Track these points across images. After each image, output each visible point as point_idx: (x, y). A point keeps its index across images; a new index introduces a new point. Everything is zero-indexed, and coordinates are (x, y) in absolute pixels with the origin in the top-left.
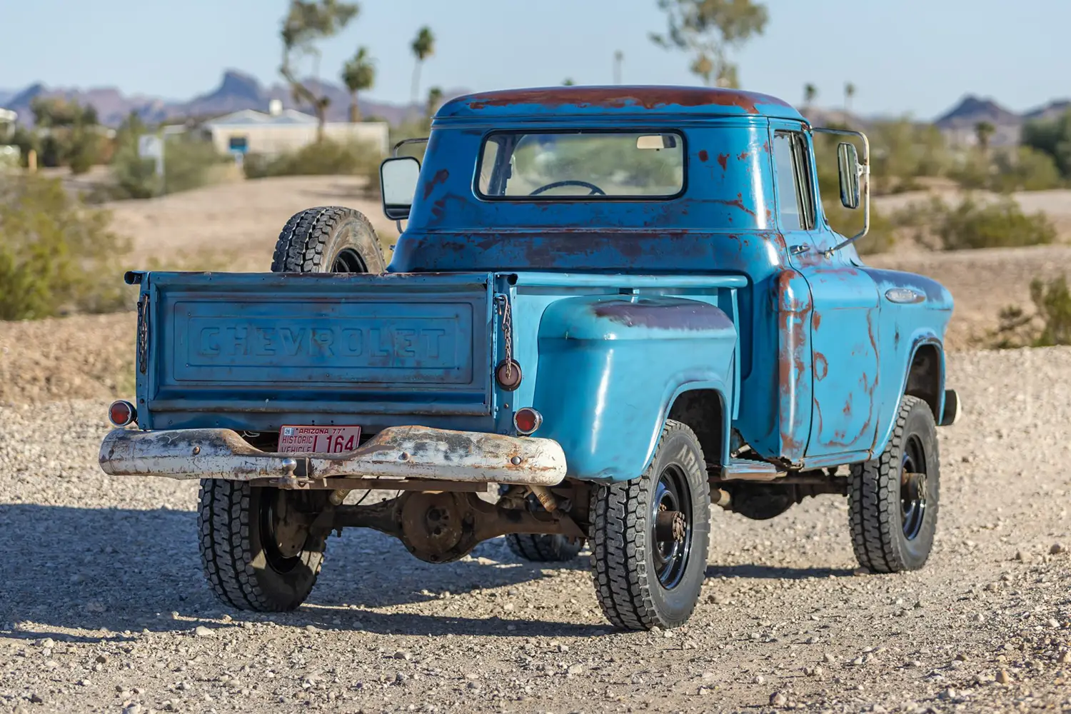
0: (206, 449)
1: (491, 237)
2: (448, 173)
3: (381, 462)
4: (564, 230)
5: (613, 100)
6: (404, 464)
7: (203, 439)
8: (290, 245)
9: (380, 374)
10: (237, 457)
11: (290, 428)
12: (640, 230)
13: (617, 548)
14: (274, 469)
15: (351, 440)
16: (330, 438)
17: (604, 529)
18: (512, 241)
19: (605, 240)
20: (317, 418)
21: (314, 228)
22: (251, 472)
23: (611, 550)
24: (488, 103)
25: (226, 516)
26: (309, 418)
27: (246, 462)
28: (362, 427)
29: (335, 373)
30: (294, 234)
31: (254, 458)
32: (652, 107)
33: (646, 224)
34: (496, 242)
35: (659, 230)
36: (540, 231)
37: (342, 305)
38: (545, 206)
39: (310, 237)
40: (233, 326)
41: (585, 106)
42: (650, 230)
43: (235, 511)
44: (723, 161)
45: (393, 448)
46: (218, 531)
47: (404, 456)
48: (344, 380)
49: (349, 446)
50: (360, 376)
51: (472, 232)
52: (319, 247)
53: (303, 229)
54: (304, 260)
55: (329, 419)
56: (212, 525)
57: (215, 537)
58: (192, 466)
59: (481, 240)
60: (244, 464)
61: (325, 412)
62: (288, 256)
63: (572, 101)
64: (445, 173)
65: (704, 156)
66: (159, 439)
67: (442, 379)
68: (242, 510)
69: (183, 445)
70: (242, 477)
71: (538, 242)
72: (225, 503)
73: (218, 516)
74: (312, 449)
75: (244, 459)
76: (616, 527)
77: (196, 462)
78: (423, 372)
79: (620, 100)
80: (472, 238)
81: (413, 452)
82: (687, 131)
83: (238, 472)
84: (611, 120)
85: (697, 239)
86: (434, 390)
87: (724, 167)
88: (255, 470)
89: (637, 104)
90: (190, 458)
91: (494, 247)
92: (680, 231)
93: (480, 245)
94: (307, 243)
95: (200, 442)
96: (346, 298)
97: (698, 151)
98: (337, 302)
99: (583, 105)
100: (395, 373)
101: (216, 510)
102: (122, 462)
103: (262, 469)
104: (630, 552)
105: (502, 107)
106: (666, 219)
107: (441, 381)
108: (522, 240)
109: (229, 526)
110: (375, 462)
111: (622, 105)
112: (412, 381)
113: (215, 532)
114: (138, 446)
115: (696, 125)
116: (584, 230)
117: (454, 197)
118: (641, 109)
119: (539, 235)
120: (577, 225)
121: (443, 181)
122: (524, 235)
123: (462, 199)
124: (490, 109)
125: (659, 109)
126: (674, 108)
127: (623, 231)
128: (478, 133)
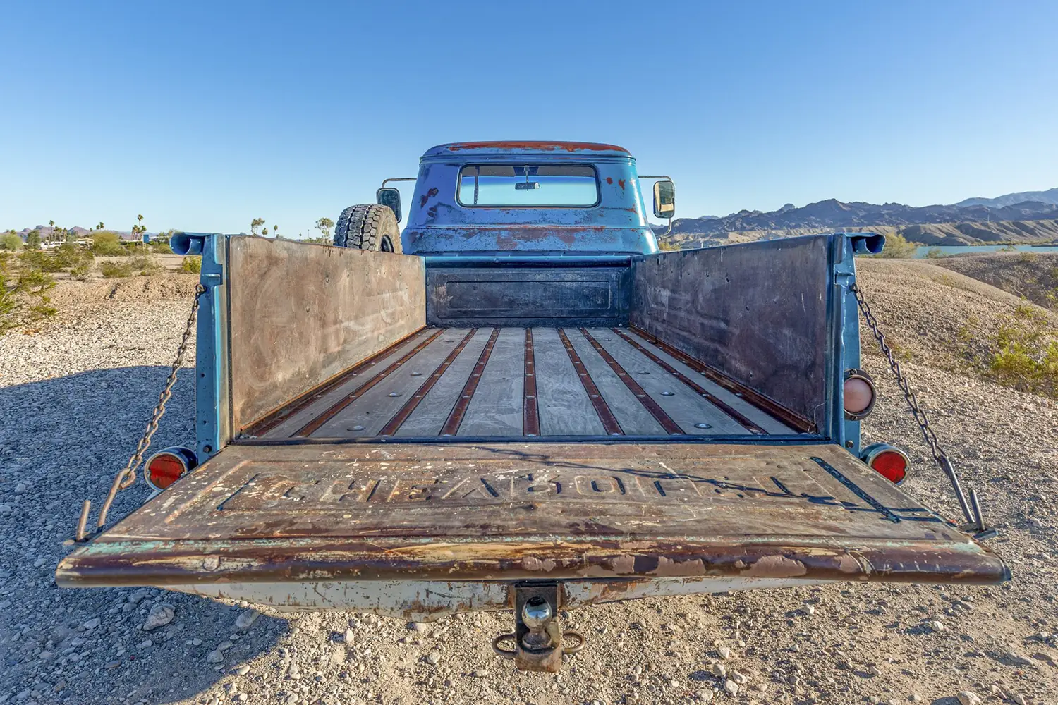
1: (472, 230)
2: (438, 191)
4: (522, 226)
5: (547, 147)
8: (348, 230)
12: (574, 226)
18: (488, 232)
19: (551, 232)
21: (366, 217)
24: (461, 147)
27: (428, 592)
30: (350, 222)
32: (572, 151)
33: (576, 223)
34: (476, 234)
35: (586, 226)
36: (506, 227)
38: (507, 211)
39: (364, 224)
41: (528, 150)
42: (579, 226)
44: (622, 184)
51: (458, 227)
52: (373, 232)
53: (357, 218)
54: (362, 241)
59: (465, 232)
60: (423, 596)
62: (347, 238)
63: (519, 147)
64: (436, 190)
65: (610, 181)
71: (503, 234)
79: (551, 146)
80: (459, 231)
82: (598, 166)
84: (548, 158)
85: (611, 231)
87: (623, 188)
88: (448, 607)
89: (563, 149)
91: (474, 237)
92: (600, 227)
93: (464, 236)
94: (363, 228)
97: (605, 180)
105: (471, 149)
106: (589, 219)
108: (494, 232)
111: (552, 150)
115: (604, 162)
116: (535, 226)
117: (444, 205)
118: (566, 152)
119: (506, 229)
120: (531, 223)
121: (435, 195)
122: (495, 229)
123: (449, 206)
124: (463, 151)
125: (578, 151)
126: (587, 151)
127: (561, 226)
128: (457, 165)
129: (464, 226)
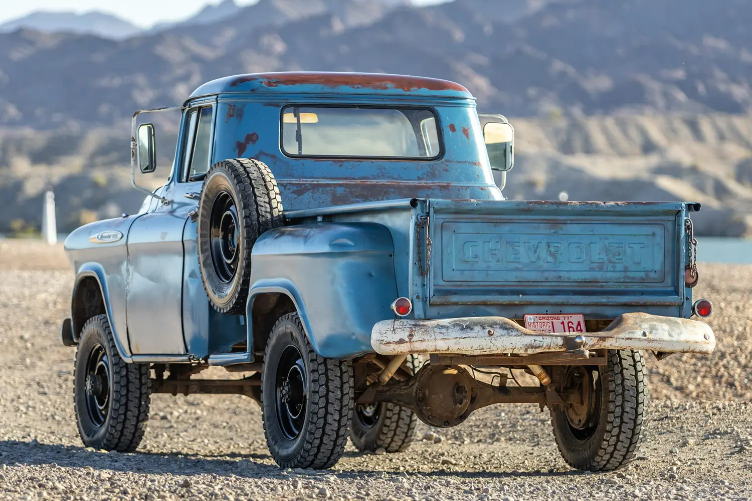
0: (498, 332)
1: (303, 186)
2: (257, 136)
3: (630, 339)
4: (359, 182)
5: (377, 84)
6: (645, 340)
7: (493, 324)
9: (598, 275)
10: (527, 336)
11: (531, 316)
12: (416, 183)
13: (631, 408)
14: (557, 345)
15: (579, 324)
16: (563, 323)
17: (623, 394)
18: (320, 189)
19: (392, 190)
20: (549, 308)
22: (539, 347)
23: (627, 409)
24: (277, 82)
25: (339, 393)
26: (544, 309)
27: (535, 340)
28: (585, 315)
29: (565, 275)
31: (541, 337)
32: (409, 90)
33: (419, 179)
34: (309, 190)
35: (430, 183)
36: (341, 182)
37: (568, 226)
38: (340, 163)
40: (488, 240)
41: (358, 88)
42: (423, 183)
43: (346, 388)
44: (466, 132)
45: (636, 329)
46: (333, 404)
47: (644, 334)
48: (572, 280)
49: (579, 328)
50: (583, 278)
51: (286, 182)
55: (558, 309)
56: (327, 399)
57: (329, 409)
58: (490, 344)
59: (295, 188)
60: (533, 342)
61: (557, 305)
63: (346, 83)
64: (255, 136)
65: (453, 128)
66: (455, 325)
67: (644, 279)
68: (350, 387)
69: (477, 328)
70: (530, 351)
71: (340, 191)
72: (337, 382)
73: (333, 392)
74: (552, 330)
75: (533, 338)
76: (631, 393)
77: (493, 341)
78: (629, 274)
79: (383, 84)
80: (288, 187)
81: (649, 331)
82: (439, 109)
83: (528, 348)
84: (383, 99)
85: (459, 190)
86: (636, 287)
87: (468, 137)
88: (542, 346)
89: (397, 87)
90: (487, 339)
91: (306, 194)
92: (445, 184)
93: (294, 192)
95: (492, 327)
96: (570, 220)
97: (448, 125)
98: (565, 223)
99: (356, 86)
100: (609, 275)
101: (331, 388)
102: (424, 342)
103: (547, 345)
104: (640, 411)
105: (291, 86)
106: (432, 175)
107: (642, 281)
108: (328, 189)
109: (341, 400)
110: (627, 339)
111: (386, 88)
112: (622, 281)
113: (330, 405)
114: (437, 330)
115: (443, 105)
116: (374, 182)
117: (267, 155)
118: (400, 91)
119: (341, 185)
120: (368, 178)
121: (254, 142)
122: (328, 185)
123: (273, 156)
124: (282, 88)
125: (415, 91)
126: (424, 91)
127: (403, 183)
128: (277, 106)
129: (294, 181)
